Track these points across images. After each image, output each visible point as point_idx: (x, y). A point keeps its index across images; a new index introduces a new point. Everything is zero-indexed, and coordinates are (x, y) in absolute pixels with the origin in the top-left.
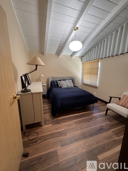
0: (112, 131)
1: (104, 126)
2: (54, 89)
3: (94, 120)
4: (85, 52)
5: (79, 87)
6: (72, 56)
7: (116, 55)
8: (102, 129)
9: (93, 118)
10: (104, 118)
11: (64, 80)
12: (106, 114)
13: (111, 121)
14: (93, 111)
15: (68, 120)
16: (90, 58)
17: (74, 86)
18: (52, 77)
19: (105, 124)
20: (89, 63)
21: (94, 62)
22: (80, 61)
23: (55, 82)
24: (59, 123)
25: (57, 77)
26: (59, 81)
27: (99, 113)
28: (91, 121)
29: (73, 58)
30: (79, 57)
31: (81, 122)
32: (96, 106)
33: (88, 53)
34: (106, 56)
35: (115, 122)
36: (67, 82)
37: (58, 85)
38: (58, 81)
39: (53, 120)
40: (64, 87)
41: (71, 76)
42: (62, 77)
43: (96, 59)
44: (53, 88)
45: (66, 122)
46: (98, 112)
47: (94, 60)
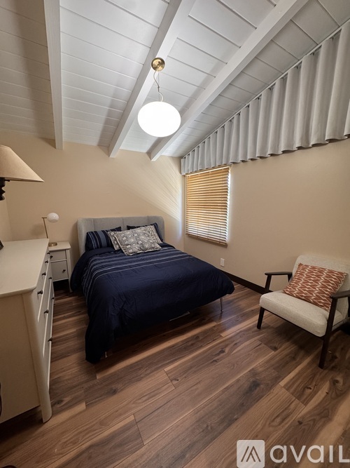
0: (284, 387)
1: (261, 369)
2: (95, 260)
3: (229, 354)
4: (188, 144)
5: (177, 248)
6: (150, 153)
7: (272, 155)
8: (255, 385)
9: (226, 346)
10: (255, 340)
11: (129, 228)
12: (259, 326)
13: (275, 349)
14: (223, 321)
15: (148, 372)
16: (202, 163)
17: (162, 246)
18: (89, 220)
19: (261, 360)
20: (202, 175)
21: (213, 173)
22: (175, 170)
23: (102, 237)
24: (114, 392)
25: (107, 219)
26: (112, 233)
27: (241, 322)
28: (223, 358)
29: (154, 160)
30: (172, 158)
31: (191, 367)
32: (230, 302)
33: (196, 149)
34: (246, 157)
35: (286, 348)
36: (139, 235)
37: (110, 245)
38: (112, 230)
39: (91, 384)
40: (131, 251)
41: (152, 214)
42: (123, 219)
43: (219, 166)
44: (91, 257)
45: (140, 379)
46: (237, 322)
47: (213, 168)
